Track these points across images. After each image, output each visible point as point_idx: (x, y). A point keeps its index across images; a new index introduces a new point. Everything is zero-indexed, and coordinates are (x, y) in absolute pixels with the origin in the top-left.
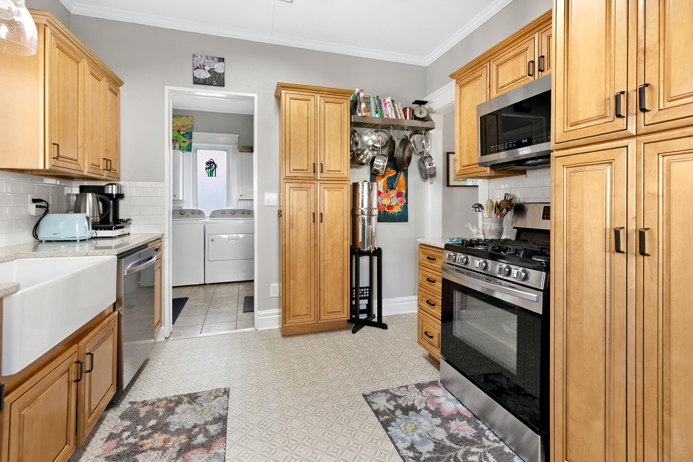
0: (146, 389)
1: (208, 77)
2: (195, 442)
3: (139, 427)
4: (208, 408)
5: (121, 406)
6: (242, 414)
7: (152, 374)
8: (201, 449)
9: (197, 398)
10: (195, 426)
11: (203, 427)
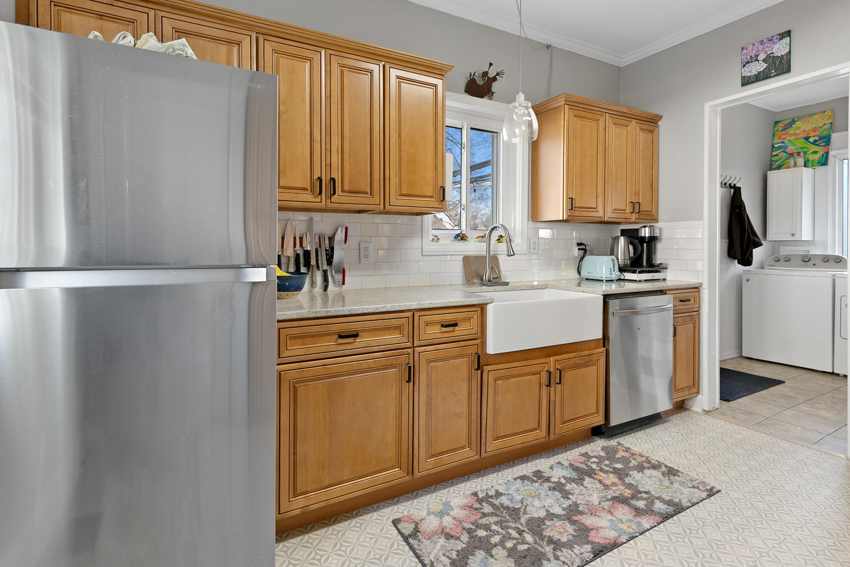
0: (642, 441)
1: (762, 69)
2: (633, 502)
3: (607, 462)
4: (675, 489)
5: (612, 441)
6: (705, 519)
7: (659, 433)
8: (633, 510)
9: (675, 475)
10: (646, 493)
11: (652, 498)
